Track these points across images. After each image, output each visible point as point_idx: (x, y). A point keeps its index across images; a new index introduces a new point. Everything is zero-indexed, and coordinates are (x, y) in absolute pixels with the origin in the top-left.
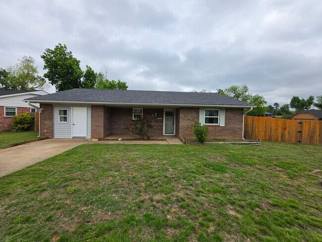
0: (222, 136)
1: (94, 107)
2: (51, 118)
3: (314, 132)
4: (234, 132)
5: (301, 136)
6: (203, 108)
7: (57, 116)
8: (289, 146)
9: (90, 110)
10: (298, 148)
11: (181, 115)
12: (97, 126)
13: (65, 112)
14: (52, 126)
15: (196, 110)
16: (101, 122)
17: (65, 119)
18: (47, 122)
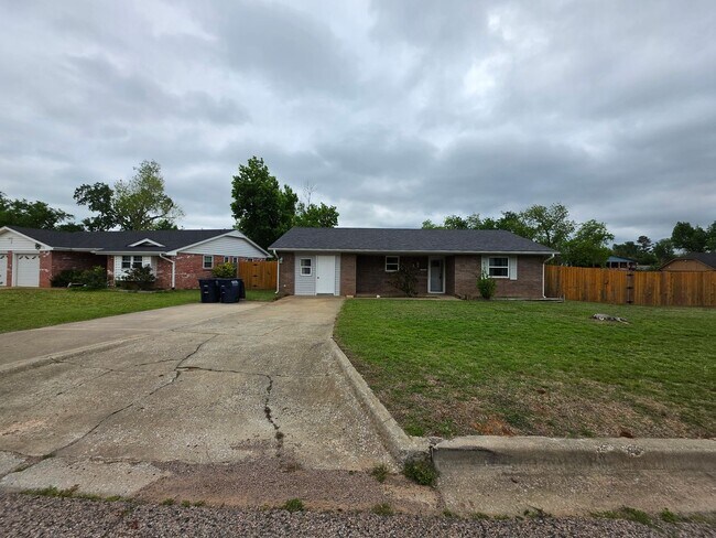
0: (513, 293)
1: (344, 256)
2: (292, 270)
3: (652, 288)
4: (532, 288)
5: (632, 294)
6: (486, 255)
7: (299, 267)
8: (616, 307)
9: (339, 259)
10: (628, 310)
11: (457, 265)
12: (348, 280)
13: (308, 262)
14: (293, 280)
15: (478, 258)
16: (353, 275)
17: (307, 271)
18: (287, 275)
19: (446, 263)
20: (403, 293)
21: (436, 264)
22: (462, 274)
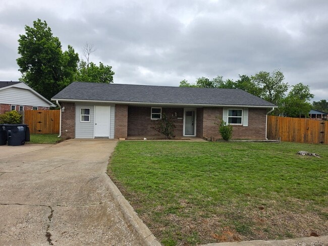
0: (245, 136)
1: (118, 106)
2: (73, 117)
4: (258, 132)
5: (323, 137)
6: (227, 108)
7: (79, 115)
8: (313, 146)
9: (114, 109)
10: (321, 148)
11: (205, 115)
12: (121, 126)
13: (87, 111)
14: (74, 126)
15: (220, 109)
16: (125, 122)
17: (86, 118)
18: (68, 122)
19: (197, 113)
20: (164, 136)
21: (189, 114)
22: (208, 122)
